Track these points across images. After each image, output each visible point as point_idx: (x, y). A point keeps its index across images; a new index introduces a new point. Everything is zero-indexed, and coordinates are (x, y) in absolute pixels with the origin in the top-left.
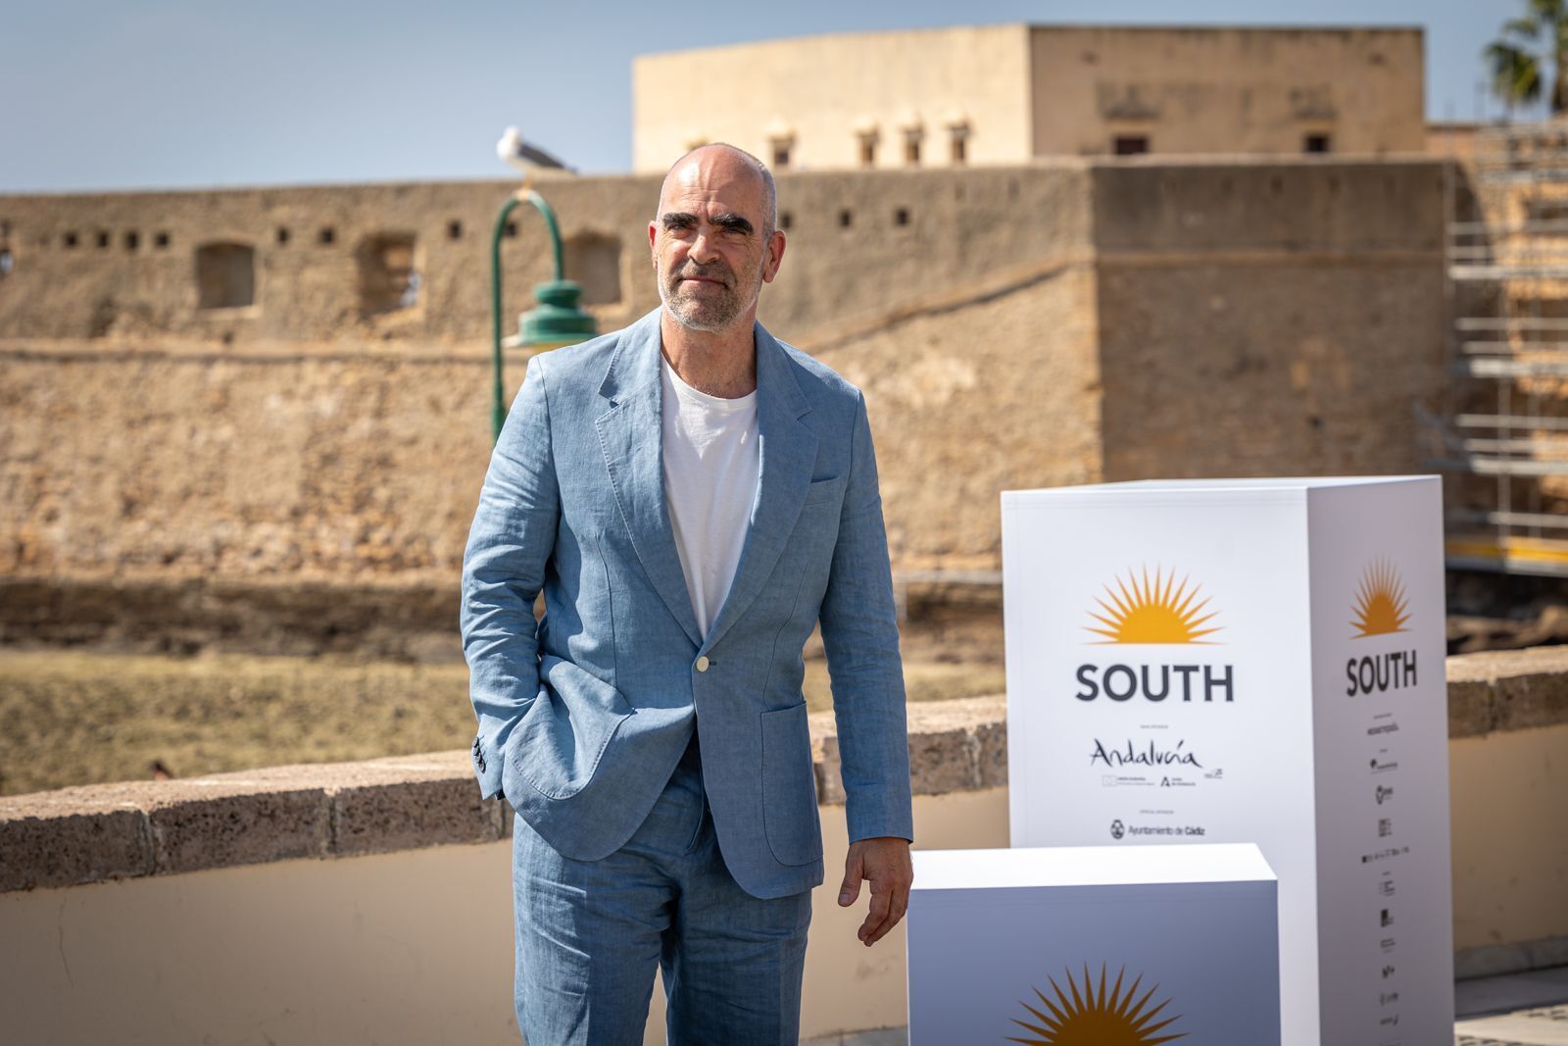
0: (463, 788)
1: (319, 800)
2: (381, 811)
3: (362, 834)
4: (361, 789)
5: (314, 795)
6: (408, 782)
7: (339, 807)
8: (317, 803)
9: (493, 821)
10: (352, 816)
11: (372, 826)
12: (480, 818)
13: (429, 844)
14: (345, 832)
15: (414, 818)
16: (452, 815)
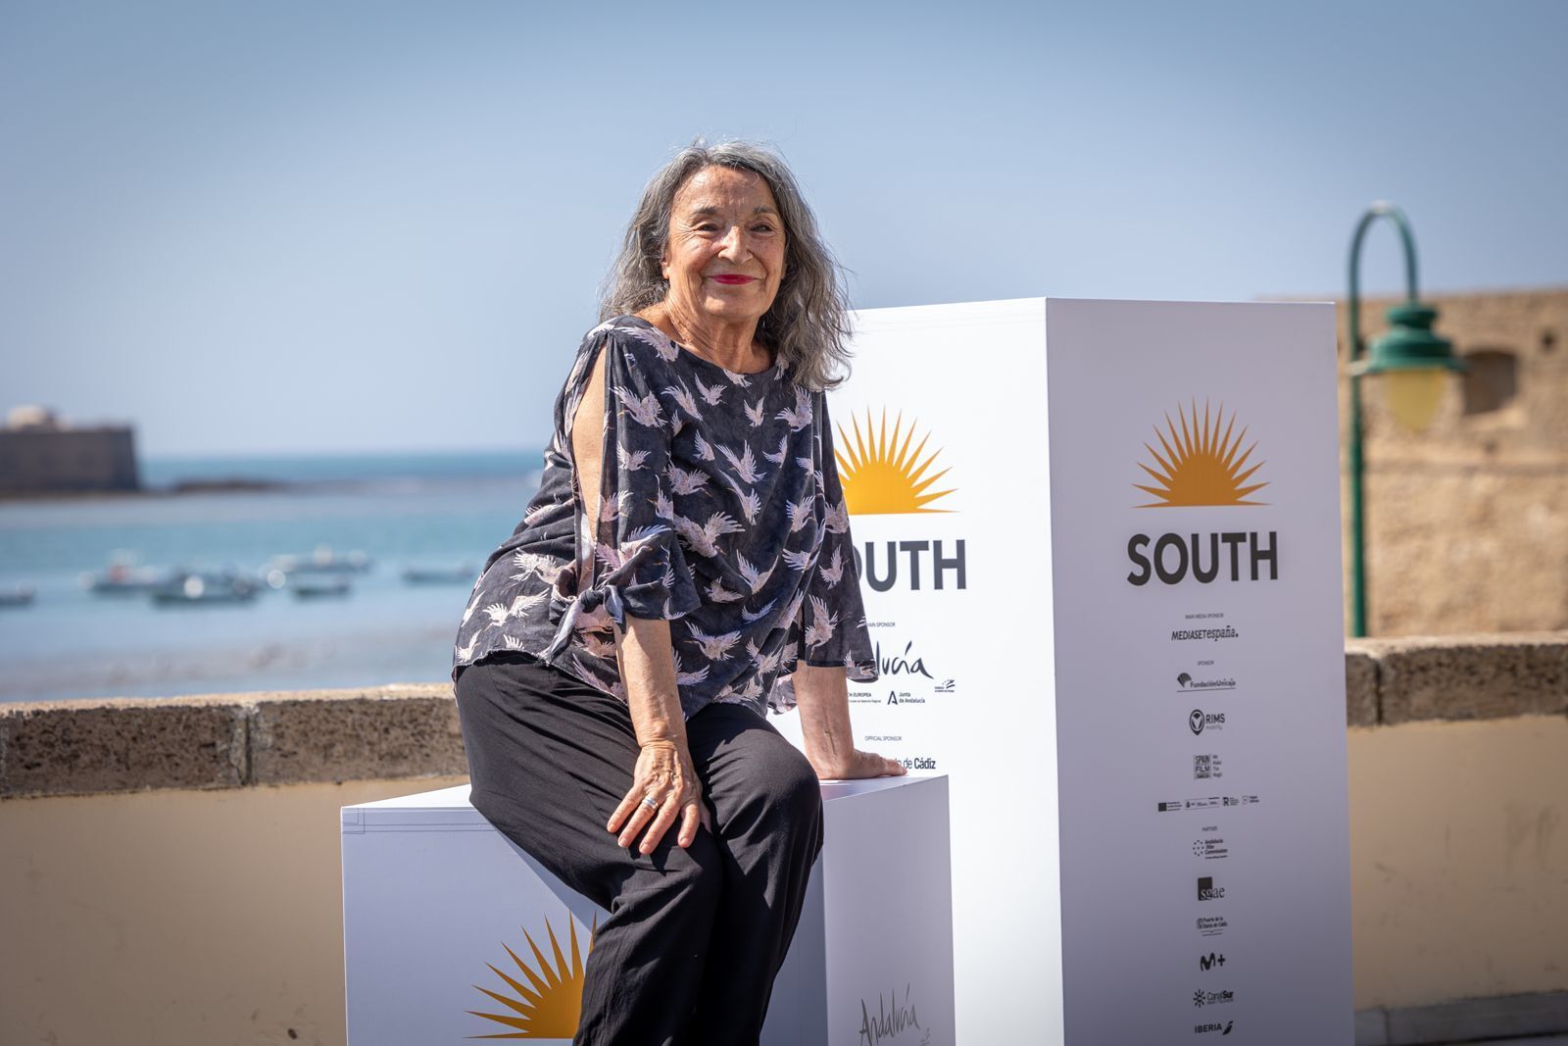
2: (69, 743)
3: (37, 770)
4: (37, 713)
6: (108, 707)
9: (233, 761)
10: (23, 747)
11: (51, 760)
12: (215, 757)
13: (136, 788)
14: (13, 767)
15: (115, 754)
16: (173, 751)
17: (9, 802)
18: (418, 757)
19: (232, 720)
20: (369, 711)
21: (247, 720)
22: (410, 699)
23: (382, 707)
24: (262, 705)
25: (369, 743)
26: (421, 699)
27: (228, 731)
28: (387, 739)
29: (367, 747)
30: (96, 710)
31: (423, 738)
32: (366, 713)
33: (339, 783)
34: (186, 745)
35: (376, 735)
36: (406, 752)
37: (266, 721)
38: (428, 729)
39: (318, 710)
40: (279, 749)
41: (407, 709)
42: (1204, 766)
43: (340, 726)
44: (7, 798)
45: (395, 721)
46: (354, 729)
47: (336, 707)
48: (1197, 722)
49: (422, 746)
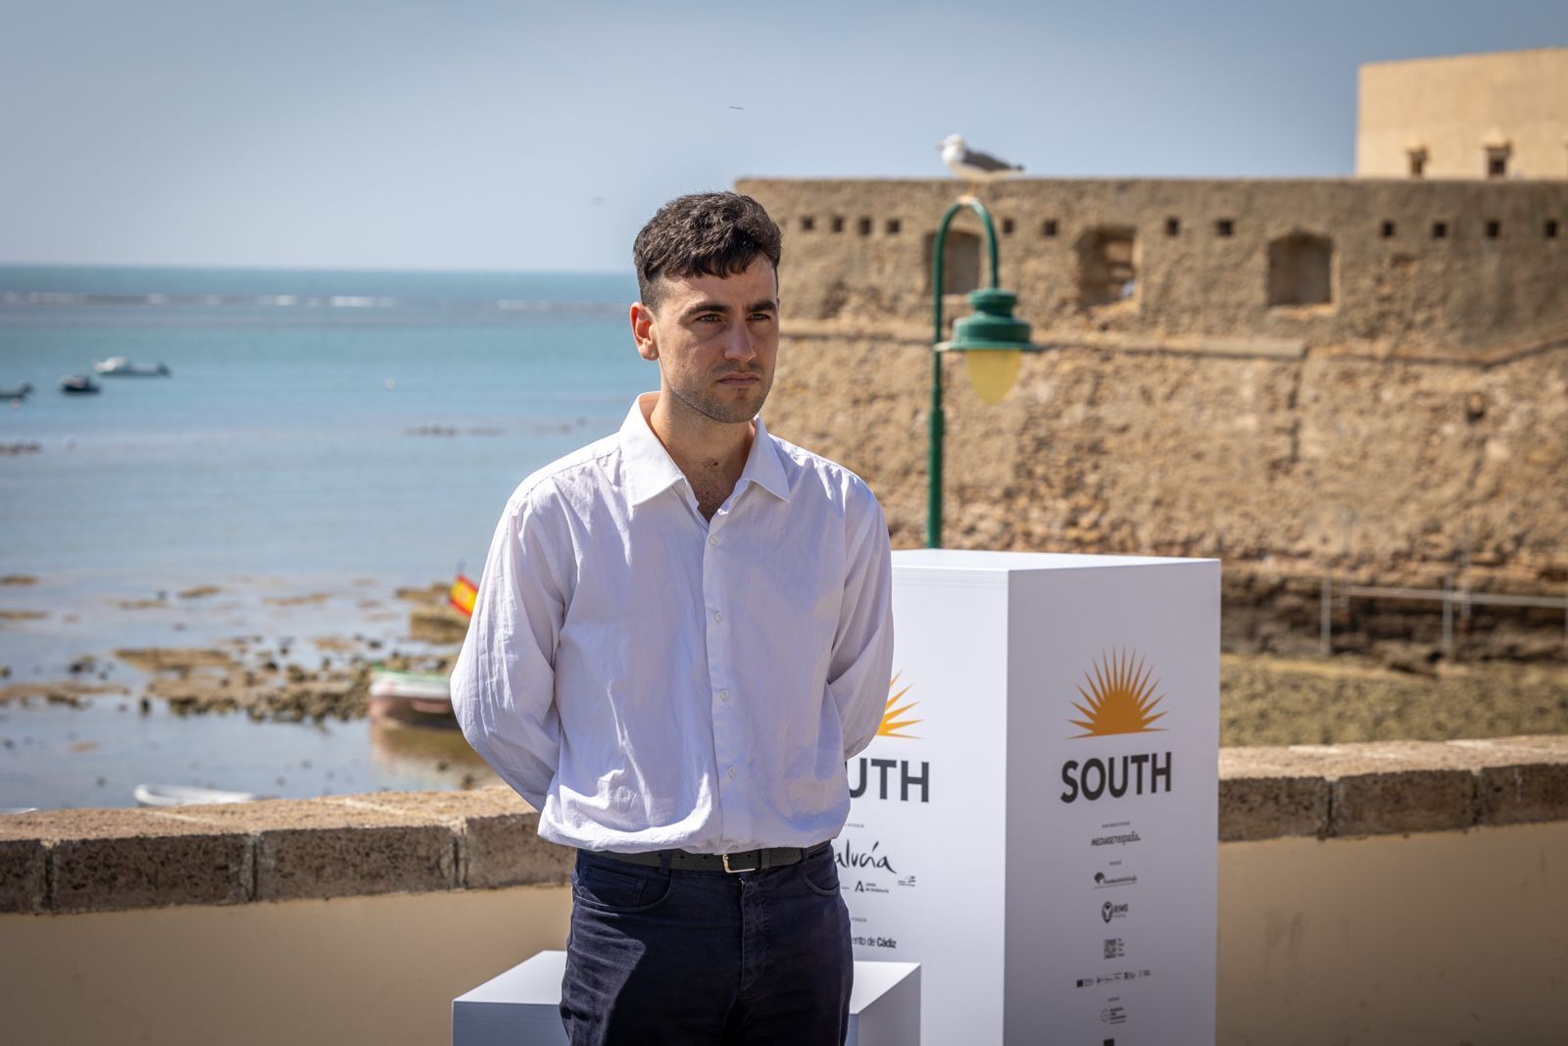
0: (207, 846)
1: (34, 852)
2: (108, 867)
3: (82, 891)
4: (84, 842)
5: (27, 847)
6: (141, 836)
7: (57, 860)
8: (31, 856)
9: (242, 882)
10: (71, 871)
11: (94, 882)
12: (227, 877)
13: (163, 904)
14: (63, 888)
15: (147, 875)
16: (193, 873)
17: (59, 916)
18: (392, 877)
19: (242, 847)
20: (355, 838)
21: (255, 847)
22: (387, 828)
23: (364, 834)
24: (266, 834)
25: (354, 865)
26: (396, 828)
27: (239, 856)
28: (367, 862)
29: (351, 869)
30: (131, 839)
31: (397, 860)
32: (351, 840)
33: (327, 899)
34: (205, 868)
35: (359, 858)
36: (383, 872)
37: (270, 848)
38: (401, 853)
39: (312, 838)
40: (280, 871)
41: (385, 836)
42: (1112, 948)
43: (330, 851)
44: (57, 913)
45: (374, 846)
46: (341, 853)
47: (328, 835)
48: (1107, 912)
49: (396, 867)
